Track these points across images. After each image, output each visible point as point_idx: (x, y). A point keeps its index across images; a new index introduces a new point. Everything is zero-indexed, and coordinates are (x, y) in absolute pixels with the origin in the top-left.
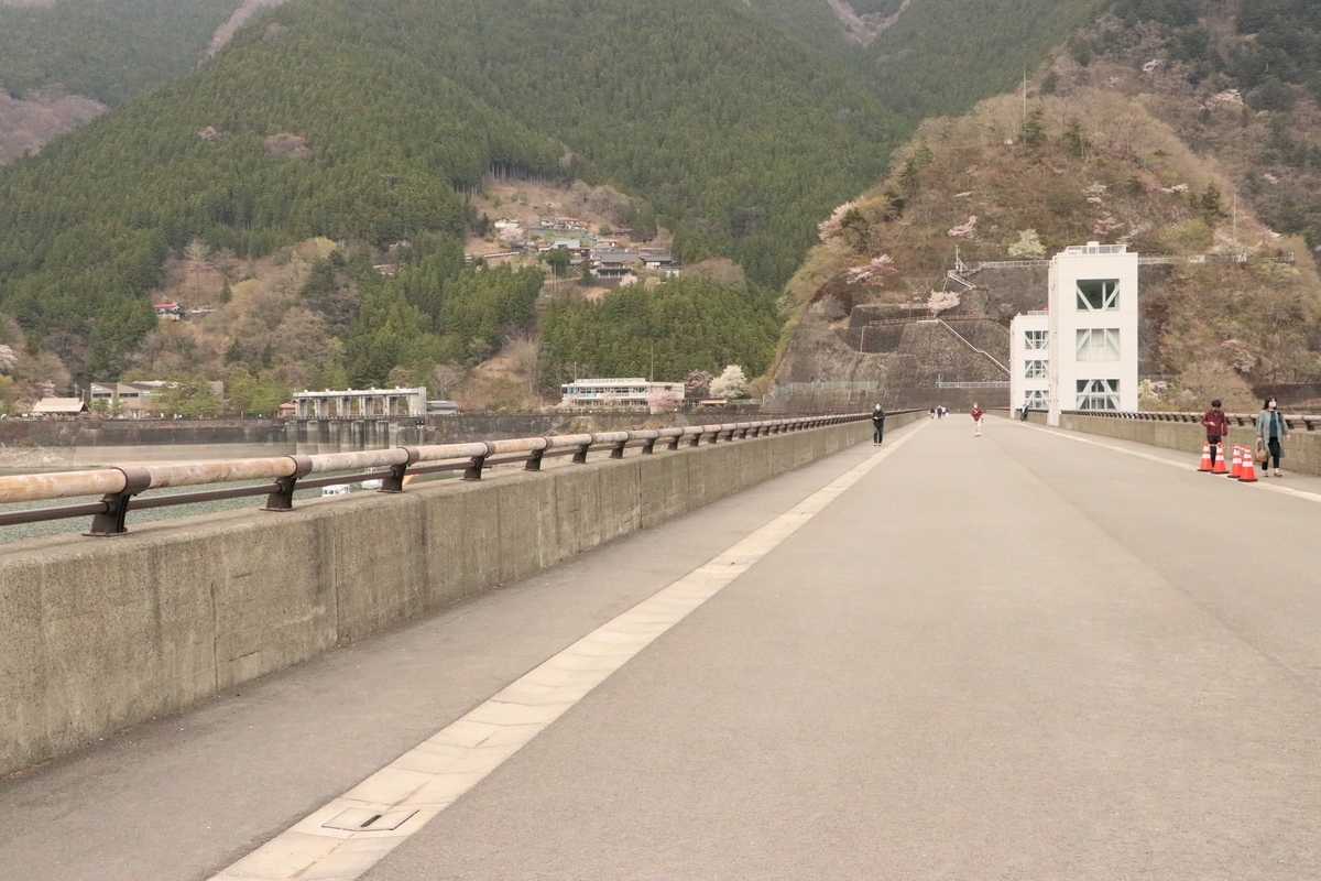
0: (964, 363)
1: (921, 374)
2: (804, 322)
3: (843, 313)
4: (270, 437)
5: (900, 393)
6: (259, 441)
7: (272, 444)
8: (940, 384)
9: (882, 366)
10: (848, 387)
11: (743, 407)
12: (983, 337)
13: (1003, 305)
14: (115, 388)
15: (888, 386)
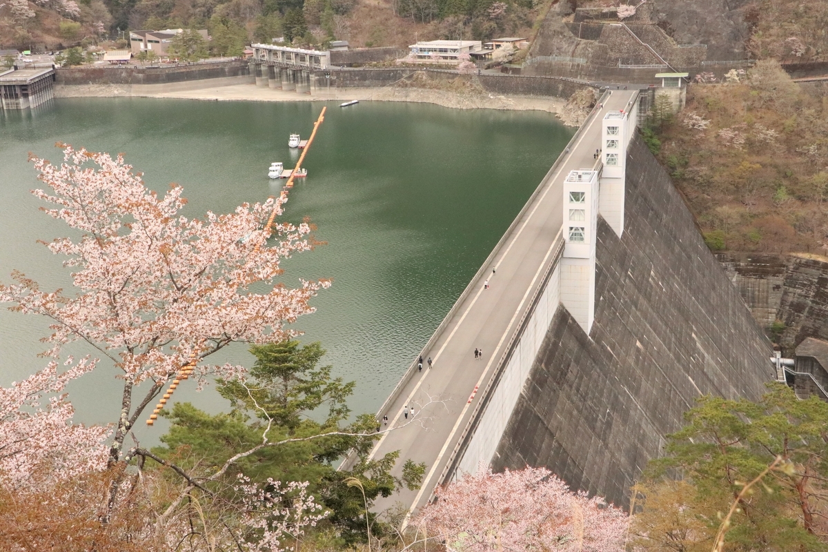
0: (634, 52)
1: (610, 58)
2: (547, 17)
3: (571, 11)
4: (240, 72)
5: (598, 68)
6: (234, 75)
7: (241, 77)
8: (620, 65)
9: (590, 49)
10: (570, 60)
11: (511, 69)
12: (647, 35)
13: (661, 14)
14: (145, 36)
15: (592, 62)
